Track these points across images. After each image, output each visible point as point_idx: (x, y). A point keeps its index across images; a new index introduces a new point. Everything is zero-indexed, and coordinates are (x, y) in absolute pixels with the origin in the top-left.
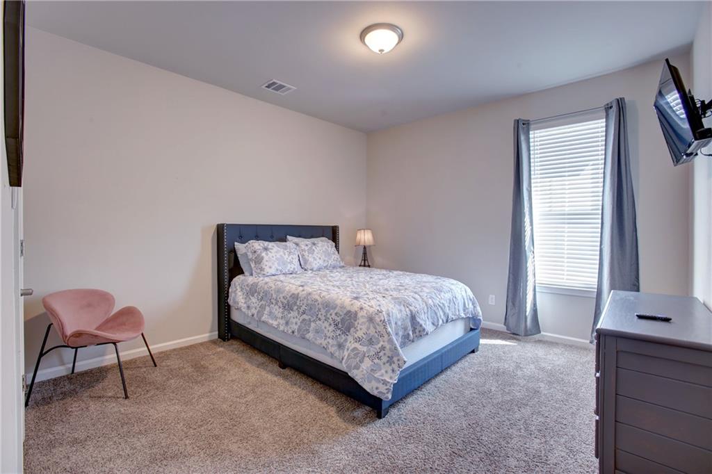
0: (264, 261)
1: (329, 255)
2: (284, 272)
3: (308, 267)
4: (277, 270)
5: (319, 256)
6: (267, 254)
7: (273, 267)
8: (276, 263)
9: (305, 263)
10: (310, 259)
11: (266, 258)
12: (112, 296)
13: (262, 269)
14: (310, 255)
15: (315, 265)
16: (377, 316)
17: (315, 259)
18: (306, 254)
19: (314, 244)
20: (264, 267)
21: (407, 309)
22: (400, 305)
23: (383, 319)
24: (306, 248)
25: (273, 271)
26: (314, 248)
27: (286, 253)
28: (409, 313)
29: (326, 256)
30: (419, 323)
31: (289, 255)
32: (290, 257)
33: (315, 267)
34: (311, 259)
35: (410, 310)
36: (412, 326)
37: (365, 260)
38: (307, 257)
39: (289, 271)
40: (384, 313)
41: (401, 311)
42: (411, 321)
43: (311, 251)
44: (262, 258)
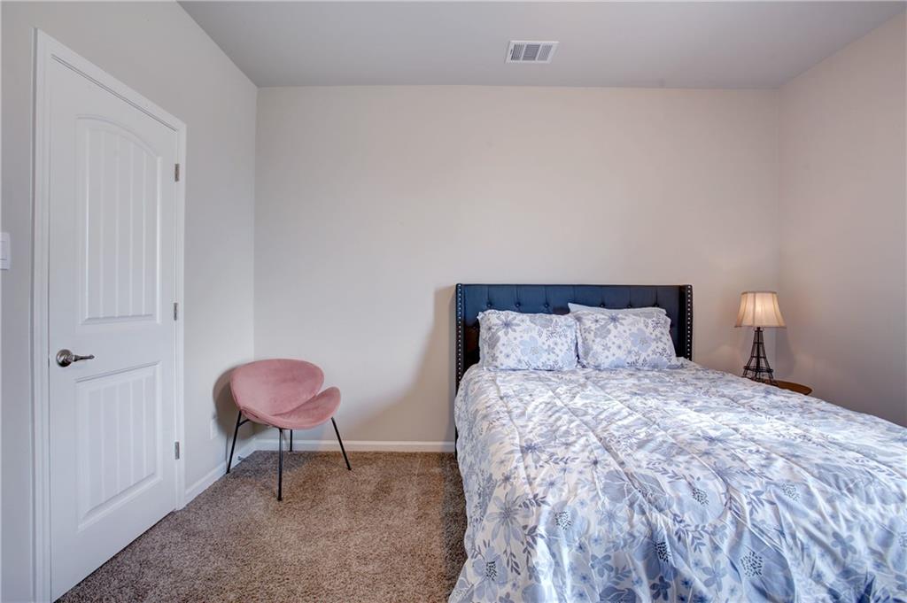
0: (499, 344)
1: (644, 341)
2: (534, 365)
3: (591, 361)
4: (520, 361)
5: (620, 342)
6: (506, 334)
7: (513, 356)
8: (519, 350)
9: (586, 354)
10: (595, 347)
11: (503, 339)
12: (321, 371)
13: (494, 358)
14: (598, 340)
15: (606, 359)
16: (522, 511)
17: (606, 348)
18: (590, 336)
19: (614, 319)
20: (497, 354)
21: (637, 517)
22: (614, 500)
23: (531, 524)
24: (594, 327)
25: (511, 363)
26: (611, 326)
27: (544, 335)
28: (641, 529)
29: (634, 344)
30: (676, 572)
31: (549, 338)
32: (552, 340)
33: (606, 363)
34: (597, 348)
35: (649, 523)
36: (651, 572)
37: (758, 357)
38: (591, 342)
39: (544, 364)
40: (545, 508)
41: (611, 517)
42: (646, 556)
43: (603, 332)
44: (498, 339)
